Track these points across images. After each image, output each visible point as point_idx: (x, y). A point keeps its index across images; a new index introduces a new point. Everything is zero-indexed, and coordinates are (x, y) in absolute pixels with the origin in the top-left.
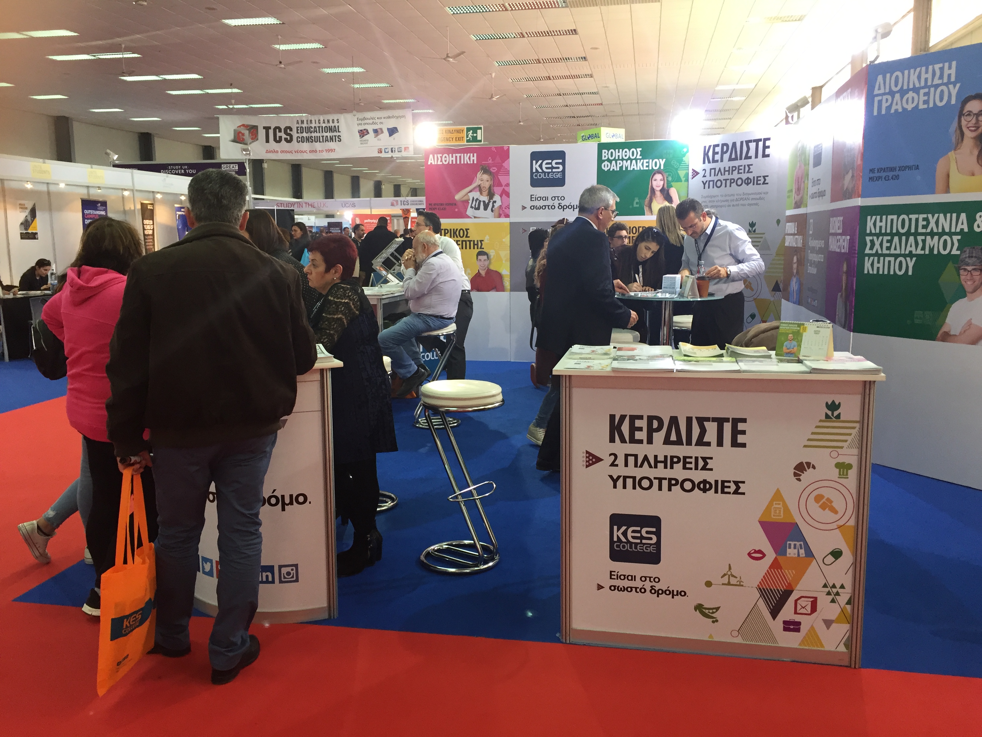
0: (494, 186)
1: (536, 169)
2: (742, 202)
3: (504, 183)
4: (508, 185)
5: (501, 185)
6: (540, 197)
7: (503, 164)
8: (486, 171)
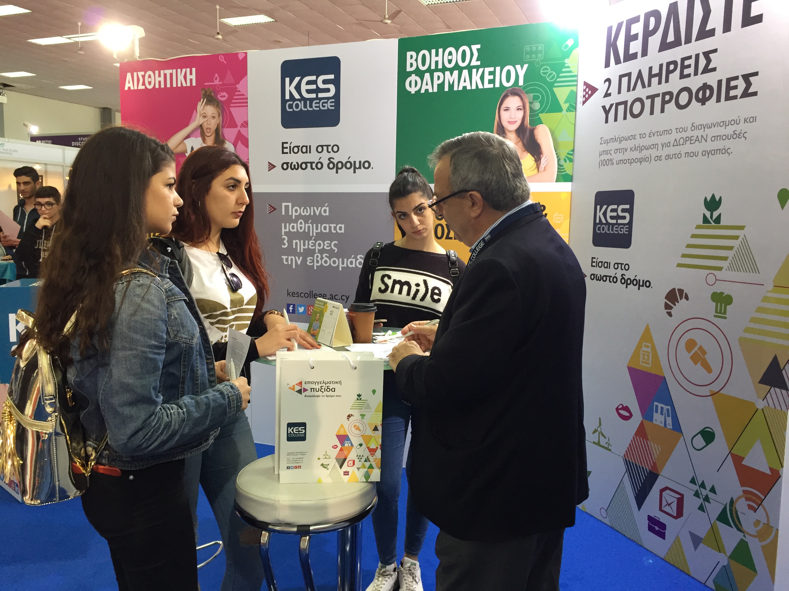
0: (223, 127)
1: (290, 93)
2: (688, 147)
3: (239, 122)
4: (245, 124)
5: (236, 126)
6: (298, 147)
7: (238, 86)
8: (211, 100)
